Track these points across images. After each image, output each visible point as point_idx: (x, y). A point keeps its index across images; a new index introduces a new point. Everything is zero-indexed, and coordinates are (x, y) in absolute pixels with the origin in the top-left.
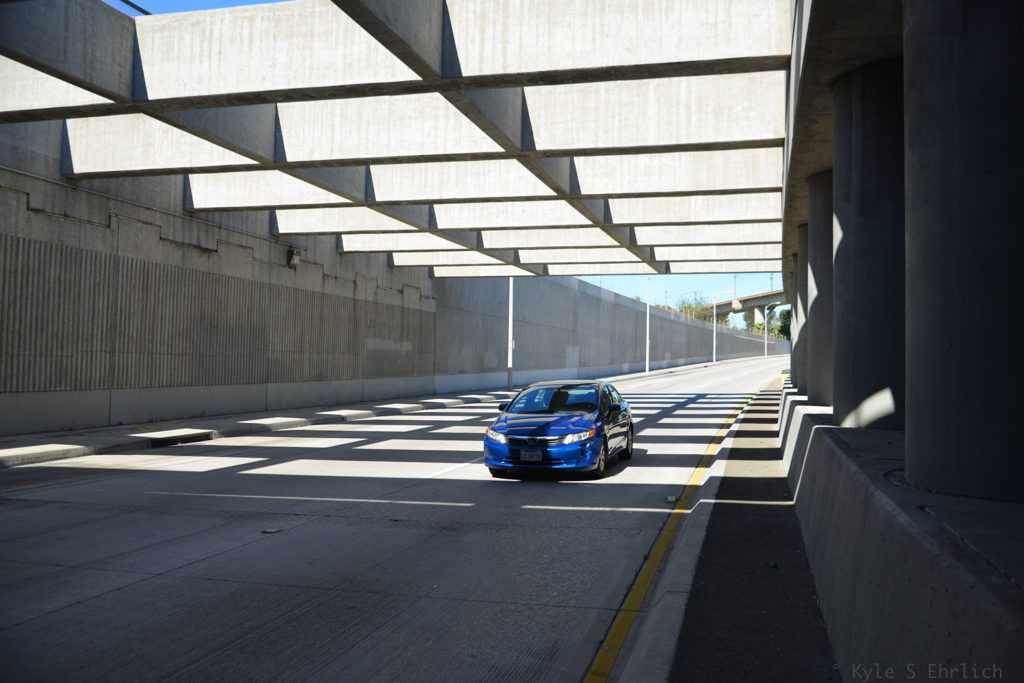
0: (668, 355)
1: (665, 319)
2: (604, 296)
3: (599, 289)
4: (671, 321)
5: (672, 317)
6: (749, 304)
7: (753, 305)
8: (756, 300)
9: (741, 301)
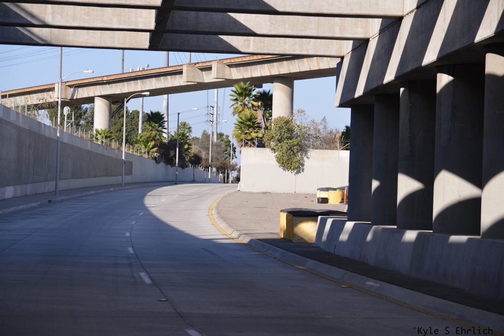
6: (83, 93)
7: (92, 95)
8: (98, 87)
9: (70, 86)
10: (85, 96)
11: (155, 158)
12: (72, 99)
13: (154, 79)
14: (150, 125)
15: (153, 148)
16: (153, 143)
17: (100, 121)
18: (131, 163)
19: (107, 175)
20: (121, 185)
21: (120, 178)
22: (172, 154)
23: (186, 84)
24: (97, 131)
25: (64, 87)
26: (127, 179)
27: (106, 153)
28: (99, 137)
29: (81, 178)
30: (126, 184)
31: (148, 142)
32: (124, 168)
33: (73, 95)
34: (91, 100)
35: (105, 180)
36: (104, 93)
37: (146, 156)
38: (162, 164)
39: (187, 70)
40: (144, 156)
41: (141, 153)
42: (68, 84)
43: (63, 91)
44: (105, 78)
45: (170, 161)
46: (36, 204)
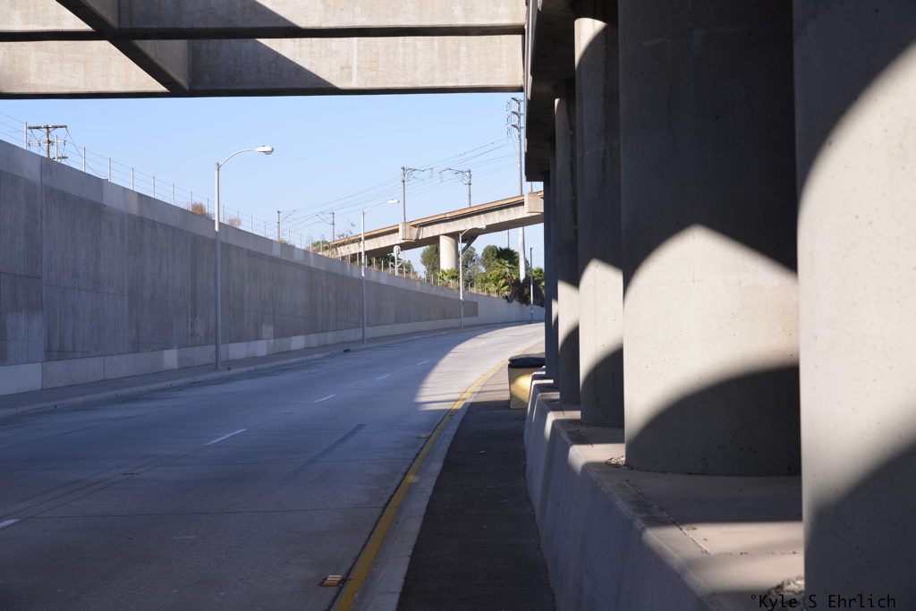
0: (268, 329)
1: (261, 256)
2: (111, 201)
3: (99, 183)
4: (273, 260)
5: (276, 253)
6: (428, 232)
7: (436, 234)
8: (442, 224)
9: (415, 226)
10: (431, 235)
11: (507, 297)
12: (417, 240)
13: (497, 212)
14: (500, 263)
15: (503, 286)
16: (503, 281)
17: (446, 262)
18: (475, 304)
19: (445, 317)
20: (460, 327)
22: (526, 292)
23: (529, 215)
24: (443, 272)
25: (408, 227)
26: (472, 320)
27: (442, 294)
28: (445, 278)
29: (409, 322)
30: (466, 327)
31: (498, 280)
32: (462, 309)
33: (418, 235)
34: (435, 241)
35: (441, 323)
36: (448, 231)
37: (495, 295)
38: (515, 303)
39: (529, 200)
40: (492, 295)
41: (489, 292)
42: (412, 224)
43: (408, 232)
44: (448, 215)
45: (524, 300)
46: (321, 355)
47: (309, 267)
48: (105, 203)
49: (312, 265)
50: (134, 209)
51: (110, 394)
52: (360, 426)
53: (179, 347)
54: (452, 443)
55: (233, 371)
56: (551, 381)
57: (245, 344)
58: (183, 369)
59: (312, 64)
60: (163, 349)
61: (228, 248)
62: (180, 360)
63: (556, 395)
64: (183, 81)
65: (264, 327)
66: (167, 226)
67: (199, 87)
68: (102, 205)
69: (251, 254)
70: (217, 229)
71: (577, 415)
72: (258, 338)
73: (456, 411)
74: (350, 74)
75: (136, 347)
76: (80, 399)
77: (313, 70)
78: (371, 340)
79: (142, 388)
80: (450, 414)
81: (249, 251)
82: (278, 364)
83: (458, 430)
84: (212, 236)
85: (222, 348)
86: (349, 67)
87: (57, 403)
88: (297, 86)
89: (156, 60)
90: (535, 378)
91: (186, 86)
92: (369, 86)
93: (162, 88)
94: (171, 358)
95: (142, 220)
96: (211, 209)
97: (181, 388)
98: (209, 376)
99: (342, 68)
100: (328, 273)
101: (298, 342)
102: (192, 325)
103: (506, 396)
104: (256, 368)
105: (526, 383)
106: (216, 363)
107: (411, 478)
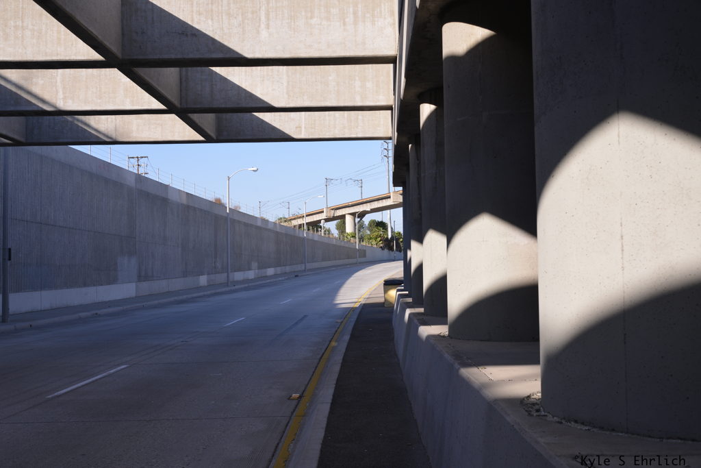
0: (254, 265)
1: (251, 225)
2: (172, 197)
3: (166, 187)
4: (258, 228)
5: (259, 224)
6: (339, 213)
7: (344, 213)
8: (347, 209)
9: (332, 209)
10: (341, 214)
11: (381, 247)
12: (333, 217)
13: (375, 202)
14: (378, 229)
15: (380, 241)
16: (379, 239)
17: (349, 228)
18: (365, 251)
19: (348, 258)
20: (356, 263)
21: (356, 260)
22: (392, 244)
23: (393, 203)
24: (347, 234)
25: (329, 210)
26: (363, 260)
27: (347, 246)
28: (349, 237)
30: (360, 263)
31: (377, 238)
32: (358, 253)
33: (334, 214)
34: (343, 217)
35: (346, 261)
36: (350, 212)
37: (375, 246)
38: (386, 250)
39: (393, 195)
41: (372, 244)
43: (329, 212)
44: (350, 204)
45: (391, 249)
46: (283, 278)
47: (277, 233)
48: (169, 198)
49: (278, 230)
50: (184, 201)
51: (172, 299)
52: (305, 316)
53: (208, 274)
54: (355, 325)
55: (237, 287)
56: (407, 292)
57: (242, 273)
58: (210, 285)
59: (280, 126)
60: (199, 275)
61: (233, 221)
62: (208, 281)
63: (410, 300)
64: (213, 135)
65: (253, 263)
66: (201, 210)
67: (222, 138)
68: (167, 199)
69: (246, 225)
70: (228, 211)
71: (422, 310)
72: (250, 269)
73: (356, 308)
74: (301, 131)
75: (185, 274)
76: (156, 302)
77: (281, 128)
78: (310, 270)
79: (189, 296)
80: (353, 309)
81: (245, 223)
82: (260, 283)
83: (358, 318)
84: (225, 215)
85: (231, 275)
86: (300, 127)
87: (144, 304)
88: (273, 137)
89: (199, 124)
90: (398, 290)
91: (215, 138)
92: (311, 137)
93: (202, 138)
94: (203, 280)
95: (188, 207)
96: (225, 201)
97: (209, 296)
98: (224, 290)
99: (296, 128)
100: (286, 235)
101: (270, 271)
102: (215, 263)
103: (382, 300)
104: (248, 285)
105: (393, 293)
106: (228, 283)
107: (334, 344)
